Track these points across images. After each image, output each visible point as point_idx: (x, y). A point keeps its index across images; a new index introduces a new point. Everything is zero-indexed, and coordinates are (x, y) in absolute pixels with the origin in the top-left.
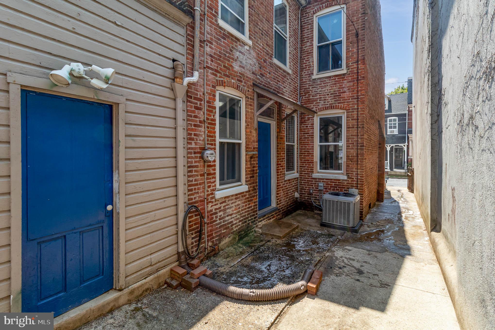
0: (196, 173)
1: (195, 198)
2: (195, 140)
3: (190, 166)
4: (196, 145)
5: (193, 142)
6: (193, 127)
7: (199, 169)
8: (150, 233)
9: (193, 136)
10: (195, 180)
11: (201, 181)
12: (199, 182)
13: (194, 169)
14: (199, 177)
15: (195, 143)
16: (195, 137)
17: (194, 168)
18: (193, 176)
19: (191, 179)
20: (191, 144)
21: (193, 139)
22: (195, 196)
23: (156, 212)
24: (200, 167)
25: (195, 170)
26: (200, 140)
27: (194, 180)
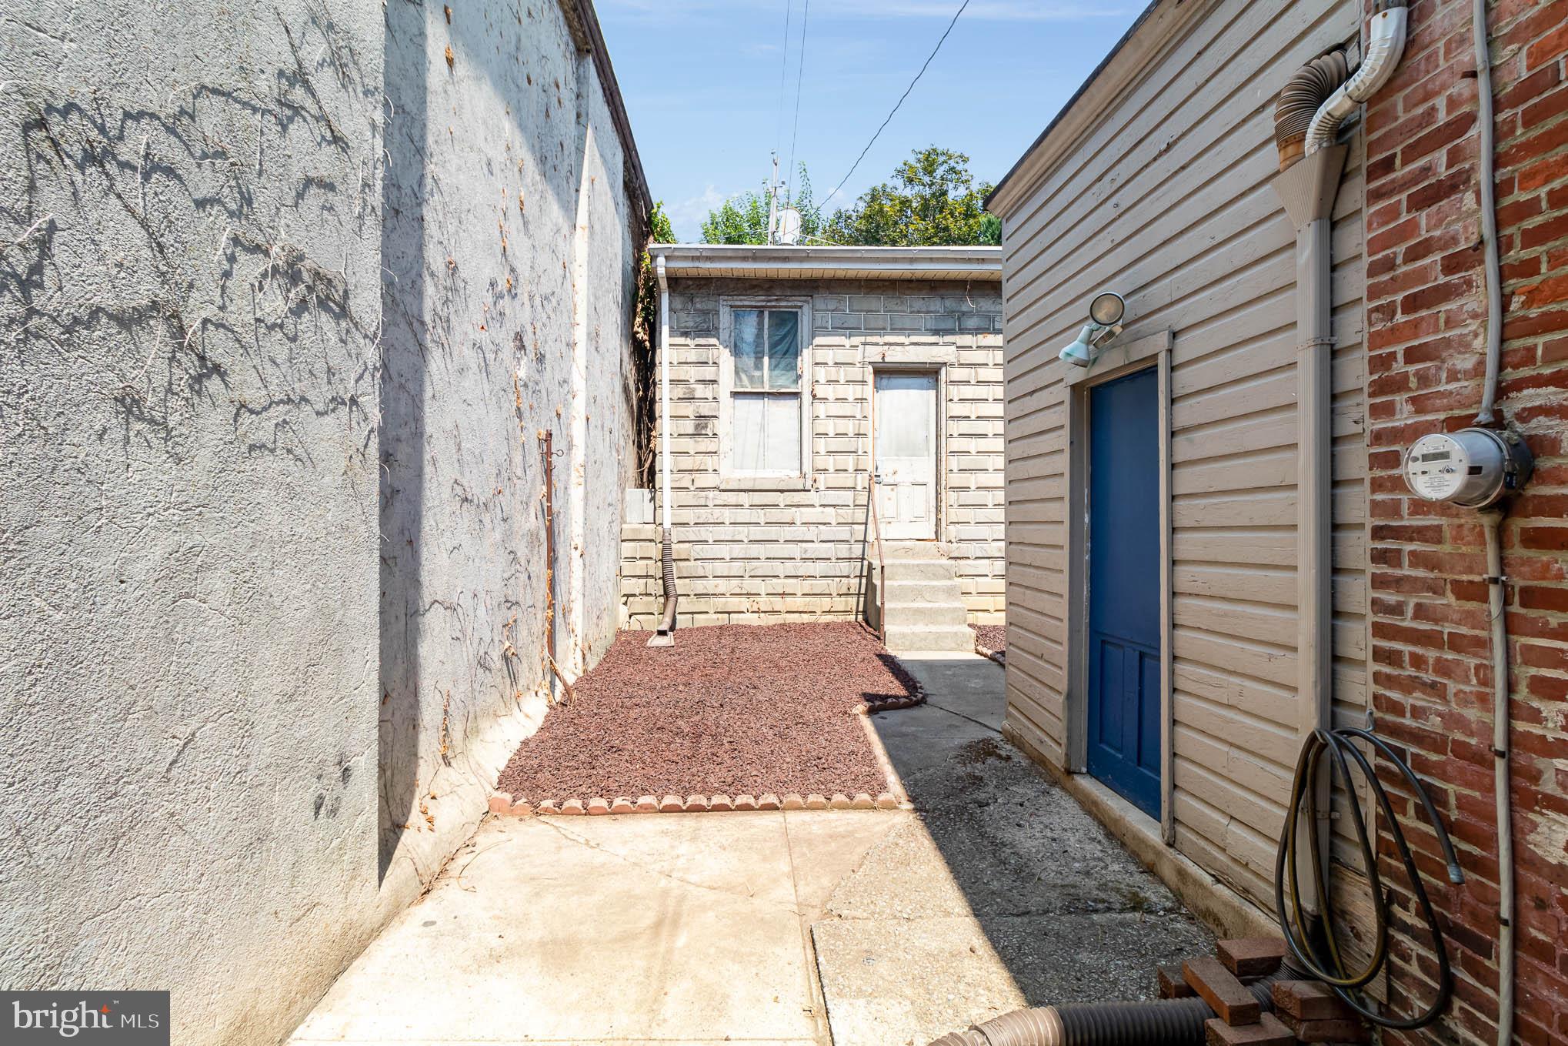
0: (1421, 573)
1: (1417, 713)
2: (1413, 382)
3: (1381, 528)
4: (1419, 411)
5: (1400, 399)
6: (1400, 318)
7: (1446, 548)
8: (1231, 745)
9: (1399, 367)
10: (1420, 612)
11: (1464, 630)
12: (1447, 629)
13: (1408, 547)
14: (1450, 599)
15: (1413, 400)
16: (1412, 369)
17: (1411, 539)
18: (1406, 587)
19: (1390, 597)
20: (1388, 410)
21: (1398, 384)
22: (1417, 699)
23: (1248, 683)
24: (1458, 538)
25: (1412, 553)
26: (1453, 376)
27: (1410, 611)
